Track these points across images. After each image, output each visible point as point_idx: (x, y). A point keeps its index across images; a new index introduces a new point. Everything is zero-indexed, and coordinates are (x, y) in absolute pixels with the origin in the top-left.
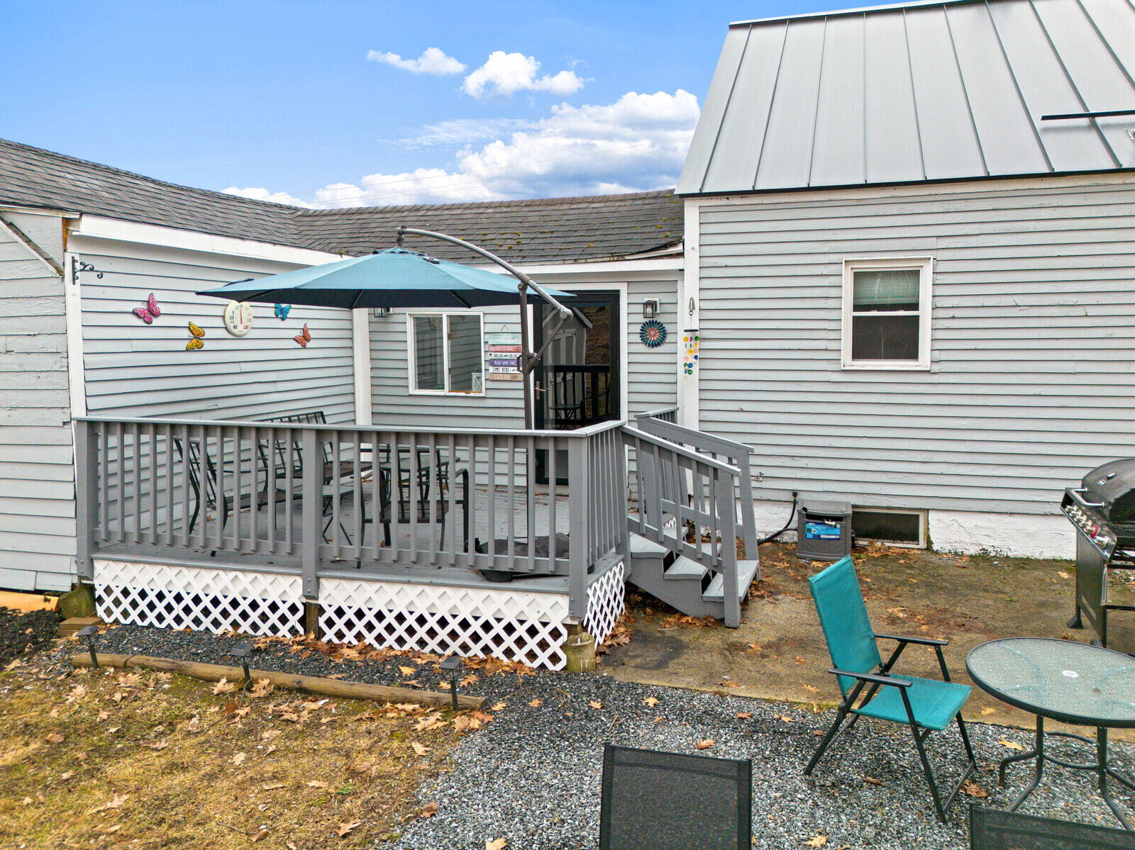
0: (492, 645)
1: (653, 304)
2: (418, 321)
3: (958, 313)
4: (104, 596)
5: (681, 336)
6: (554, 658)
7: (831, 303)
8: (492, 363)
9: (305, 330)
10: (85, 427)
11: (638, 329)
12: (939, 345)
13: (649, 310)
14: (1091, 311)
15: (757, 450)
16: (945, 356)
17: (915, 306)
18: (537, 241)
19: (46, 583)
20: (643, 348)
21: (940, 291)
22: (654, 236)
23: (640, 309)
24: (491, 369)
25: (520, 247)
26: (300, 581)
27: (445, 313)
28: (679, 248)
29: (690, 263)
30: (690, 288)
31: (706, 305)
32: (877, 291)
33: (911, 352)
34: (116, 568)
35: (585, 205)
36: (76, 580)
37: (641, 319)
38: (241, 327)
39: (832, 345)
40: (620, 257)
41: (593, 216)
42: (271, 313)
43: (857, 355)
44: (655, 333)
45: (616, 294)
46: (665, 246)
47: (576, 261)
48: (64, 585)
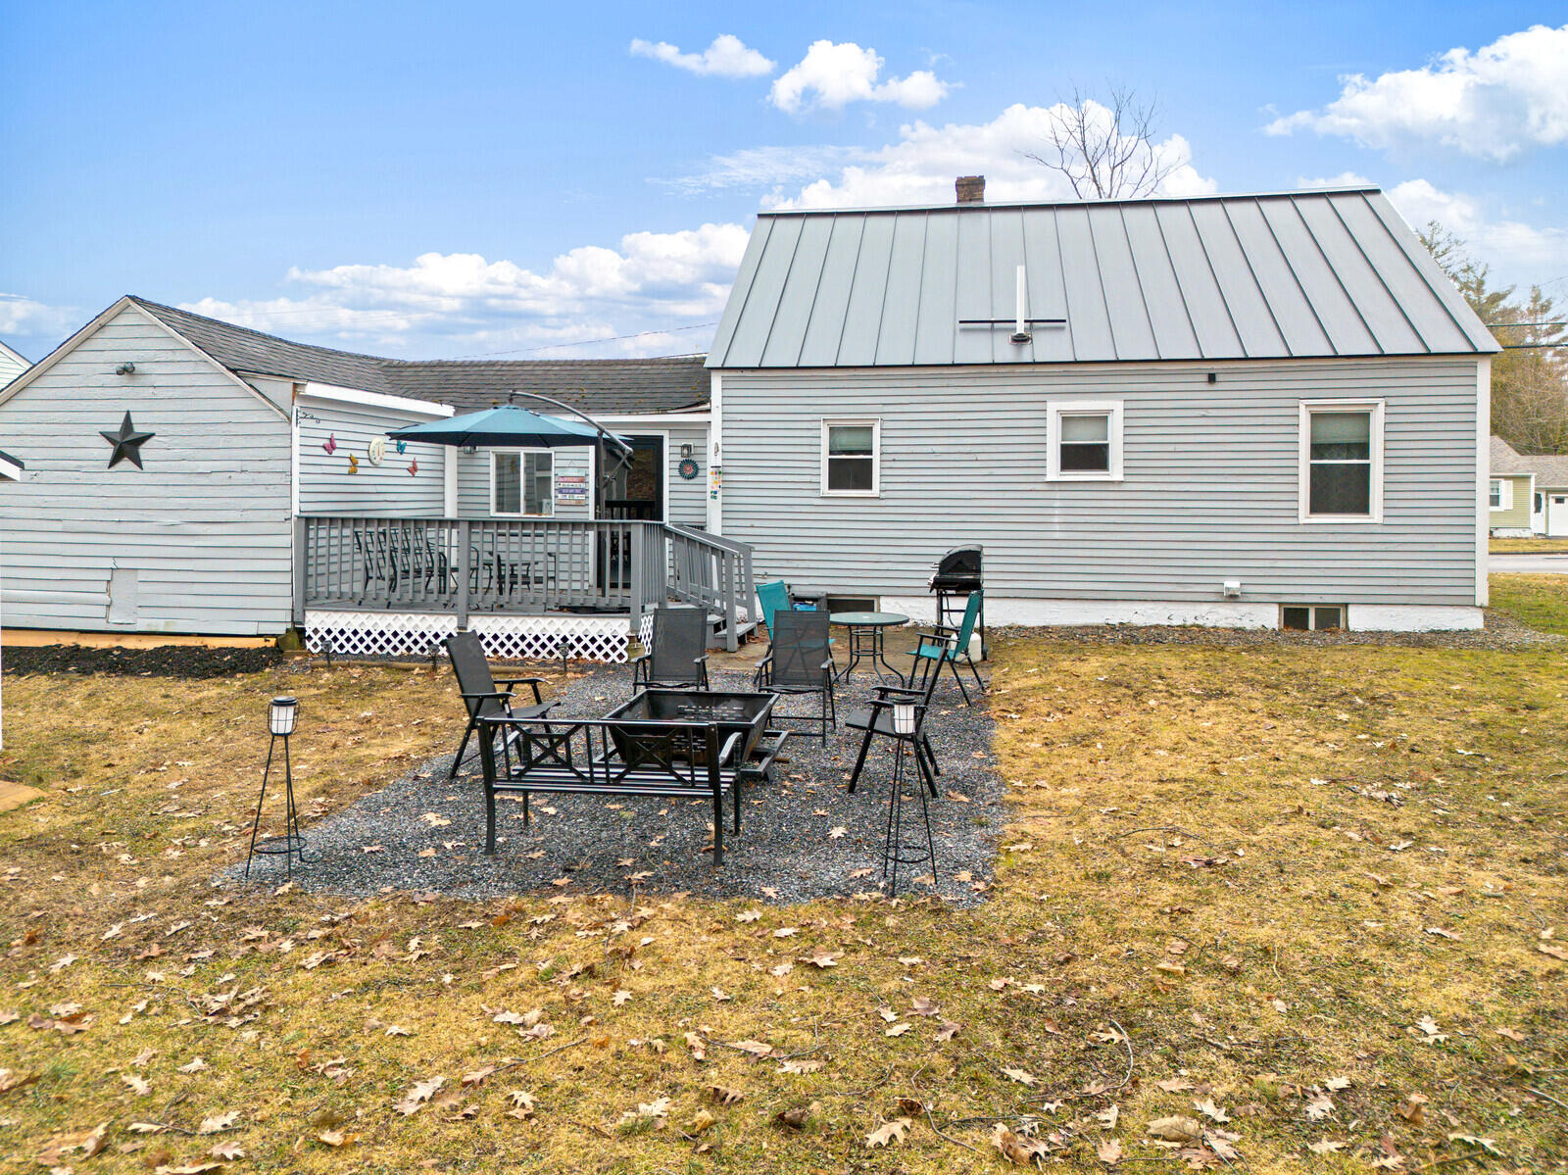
0: (582, 651)
1: (688, 447)
2: (500, 458)
3: (897, 457)
4: (312, 635)
5: (710, 470)
6: (621, 656)
7: (814, 449)
8: (560, 491)
9: (414, 463)
10: (303, 522)
11: (677, 465)
12: (885, 479)
13: (685, 451)
14: (980, 457)
15: (757, 548)
16: (889, 487)
17: (870, 452)
18: (597, 396)
19: (265, 629)
20: (681, 480)
21: (885, 441)
22: (689, 395)
23: (679, 450)
24: (560, 496)
25: (585, 401)
26: (455, 618)
27: (522, 451)
28: (707, 406)
29: (715, 417)
30: (715, 436)
31: (727, 448)
32: (846, 440)
33: (867, 484)
34: (322, 615)
35: (636, 367)
36: (289, 626)
37: (679, 458)
38: (378, 458)
39: (814, 479)
40: (664, 411)
41: (642, 377)
42: (394, 448)
43: (832, 486)
44: (690, 468)
45: (660, 439)
46: (697, 404)
47: (630, 413)
48: (281, 629)
